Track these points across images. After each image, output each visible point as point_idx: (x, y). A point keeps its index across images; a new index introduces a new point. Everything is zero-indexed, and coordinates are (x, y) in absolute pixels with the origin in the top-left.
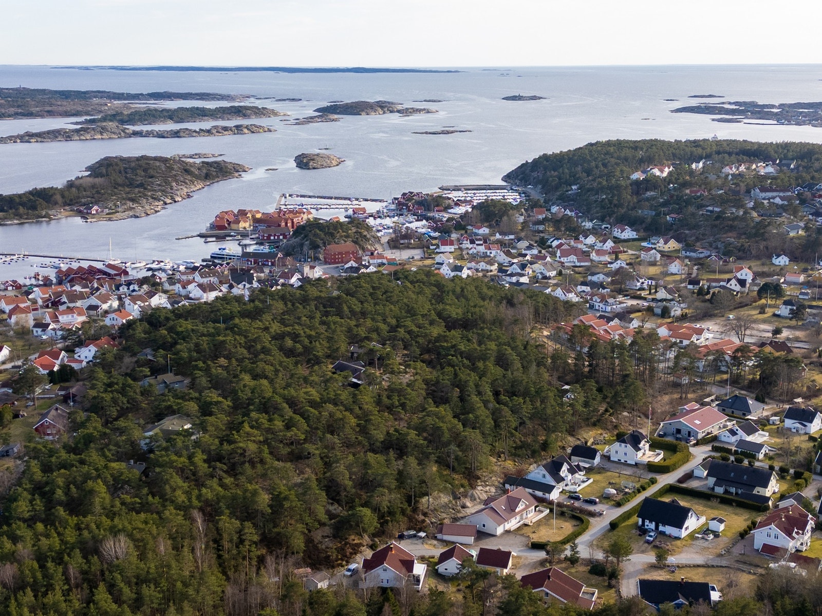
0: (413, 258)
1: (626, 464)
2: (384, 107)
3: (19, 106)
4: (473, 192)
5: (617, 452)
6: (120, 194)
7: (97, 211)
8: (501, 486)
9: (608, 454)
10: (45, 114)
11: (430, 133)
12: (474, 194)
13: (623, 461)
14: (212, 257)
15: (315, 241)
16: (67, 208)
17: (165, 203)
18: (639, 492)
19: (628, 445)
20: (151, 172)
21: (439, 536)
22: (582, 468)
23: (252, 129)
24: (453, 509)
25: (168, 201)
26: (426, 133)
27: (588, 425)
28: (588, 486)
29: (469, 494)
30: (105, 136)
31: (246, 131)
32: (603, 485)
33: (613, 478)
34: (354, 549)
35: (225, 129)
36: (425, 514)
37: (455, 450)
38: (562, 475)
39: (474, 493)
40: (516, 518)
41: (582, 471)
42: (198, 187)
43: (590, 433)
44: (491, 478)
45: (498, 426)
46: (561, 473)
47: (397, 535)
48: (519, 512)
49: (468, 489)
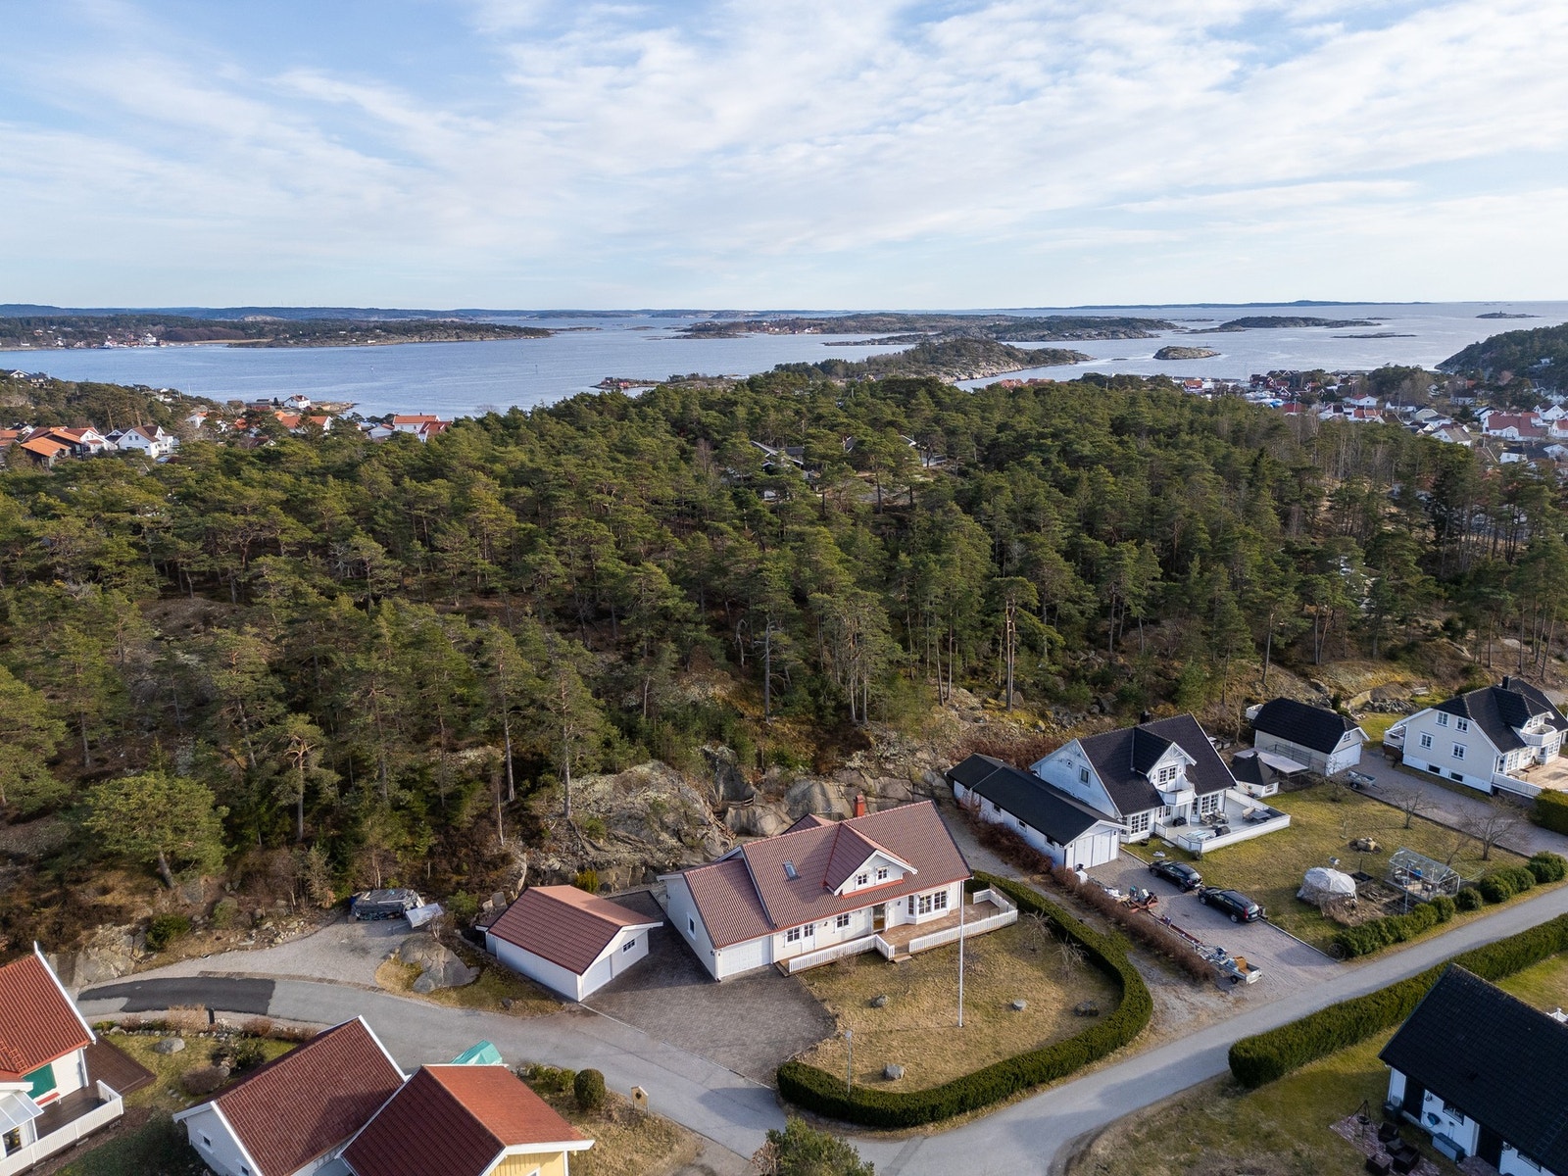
1: (1455, 786)
5: (1427, 742)
8: (939, 782)
9: (1394, 743)
13: (1445, 773)
17: (959, 380)
18: (1465, 904)
19: (1472, 724)
21: (488, 937)
22: (1266, 774)
24: (677, 834)
28: (1261, 840)
29: (796, 791)
32: (1324, 845)
33: (1378, 826)
36: (533, 836)
37: (781, 643)
38: (1155, 782)
39: (817, 790)
40: (843, 921)
41: (1261, 782)
42: (1013, 369)
43: (1369, 676)
44: (913, 752)
45: (993, 598)
46: (1154, 774)
47: (332, 897)
48: (857, 901)
49: (798, 772)
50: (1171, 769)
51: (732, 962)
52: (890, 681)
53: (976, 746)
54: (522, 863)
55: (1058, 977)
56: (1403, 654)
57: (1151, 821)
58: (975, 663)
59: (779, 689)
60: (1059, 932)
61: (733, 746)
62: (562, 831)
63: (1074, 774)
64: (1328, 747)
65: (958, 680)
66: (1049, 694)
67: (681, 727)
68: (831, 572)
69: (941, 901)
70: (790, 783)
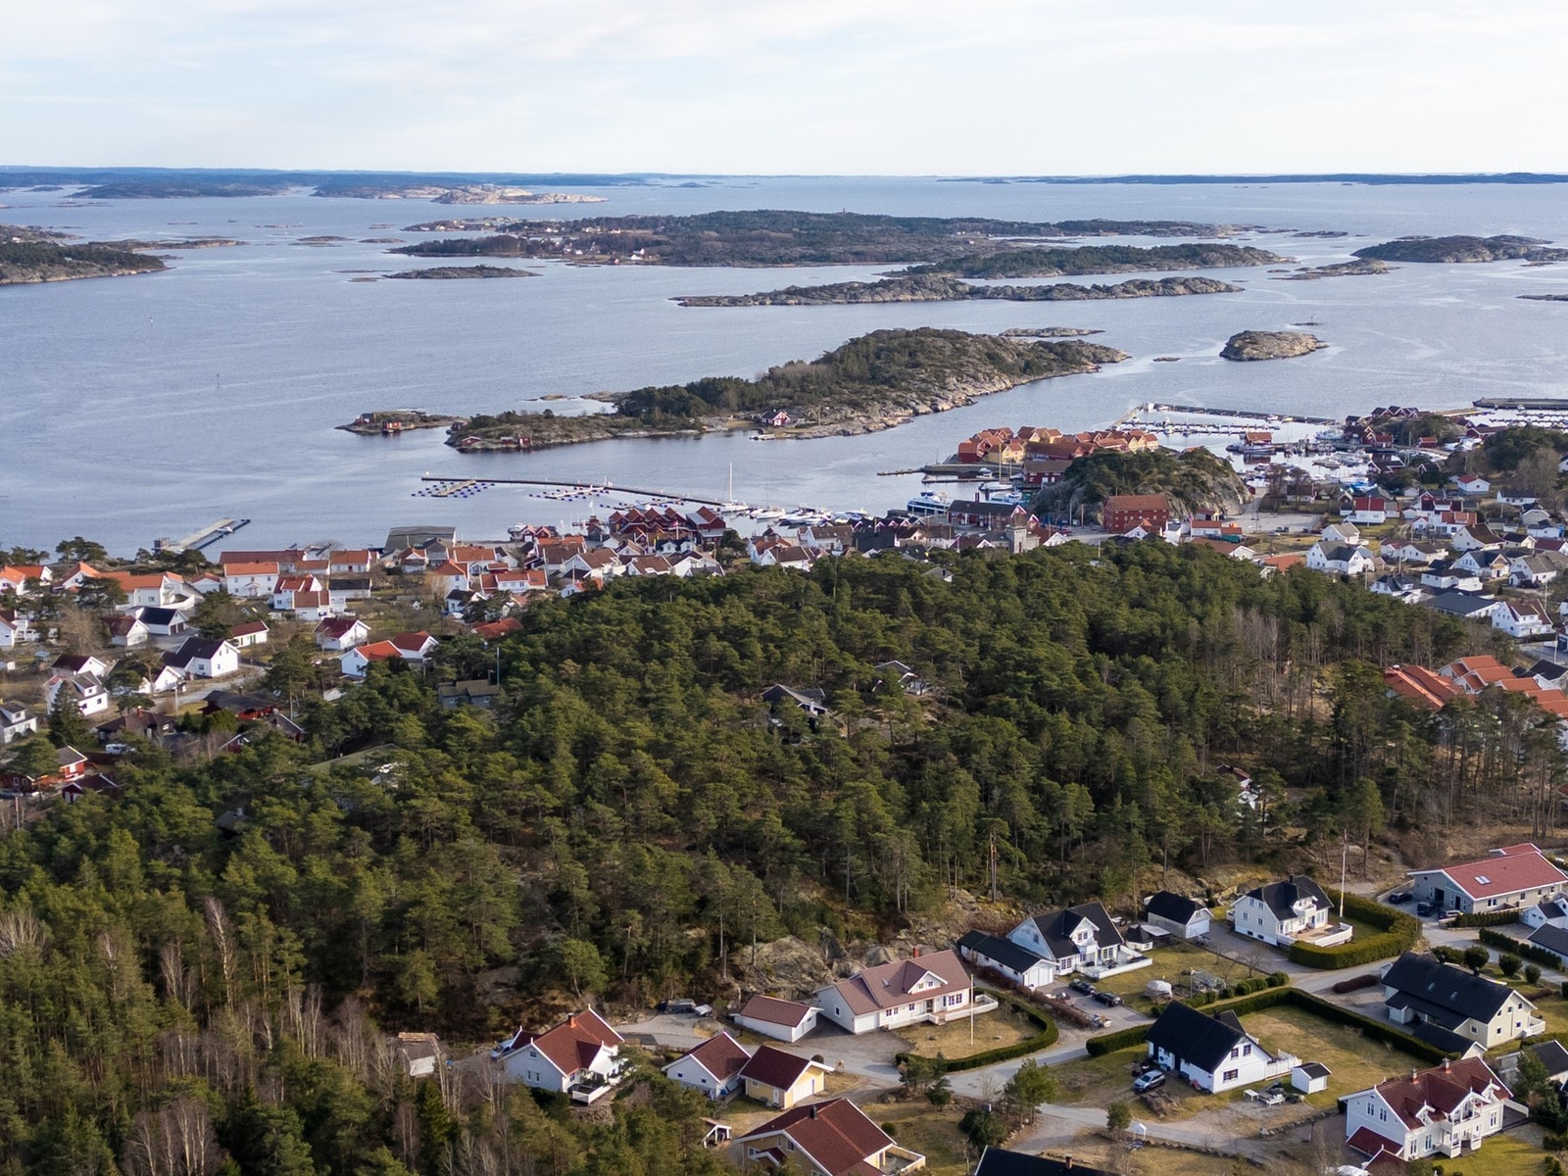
0: (1286, 529)
1: (1259, 942)
2: (1501, 248)
3: (811, 244)
4: (1538, 412)
5: (1245, 916)
6: (840, 393)
7: (783, 421)
8: (953, 945)
9: (1232, 918)
10: (851, 257)
11: (1556, 298)
12: (1541, 416)
13: (1255, 936)
14: (910, 508)
15: (1095, 487)
16: (741, 414)
17: (916, 413)
18: (1225, 996)
19: (1265, 904)
20: (921, 358)
21: (738, 1018)
22: (1144, 937)
23: (1192, 288)
24: (811, 974)
25: (923, 408)
26: (1548, 298)
27: (1243, 860)
28: (1134, 971)
29: (869, 953)
30: (919, 295)
31: (1181, 289)
32: (1167, 974)
34: (543, 1014)
35: (1143, 285)
36: (739, 975)
37: (855, 863)
38: (1075, 940)
39: (882, 952)
40: (912, 1008)
41: (1141, 942)
42: (998, 386)
43: (1239, 875)
44: (936, 929)
45: (981, 830)
46: (1074, 936)
47: (654, 1003)
48: (919, 996)
49: (870, 942)
50: (1084, 933)
51: (863, 1024)
52: (921, 885)
53: (973, 925)
54: (737, 987)
55: (1016, 1028)
56: (1269, 859)
57: (1073, 963)
58: (970, 872)
59: (853, 894)
60: (1017, 1008)
61: (831, 927)
62: (752, 972)
63: (1030, 938)
64: (1184, 920)
65: (961, 884)
66: (1019, 892)
67: (804, 915)
68: (881, 817)
69: (959, 999)
70: (867, 948)
